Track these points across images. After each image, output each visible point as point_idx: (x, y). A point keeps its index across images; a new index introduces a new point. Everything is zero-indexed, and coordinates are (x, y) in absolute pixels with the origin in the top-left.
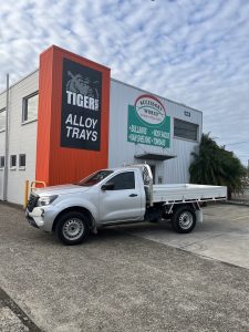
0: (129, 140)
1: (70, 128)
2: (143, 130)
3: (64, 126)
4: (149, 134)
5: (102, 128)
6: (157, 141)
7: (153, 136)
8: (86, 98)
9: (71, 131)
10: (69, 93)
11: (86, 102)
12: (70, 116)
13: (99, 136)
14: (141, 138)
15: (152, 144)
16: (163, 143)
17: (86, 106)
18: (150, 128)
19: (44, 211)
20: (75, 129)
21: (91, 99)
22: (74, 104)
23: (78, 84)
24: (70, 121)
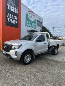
0: (26, 25)
1: (9, 19)
2: (30, 22)
3: (7, 18)
4: (31, 24)
5: (19, 20)
6: (33, 26)
7: (32, 25)
8: (14, 8)
9: (9, 20)
10: (8, 5)
11: (14, 10)
12: (9, 14)
13: (18, 23)
14: (29, 25)
15: (32, 27)
16: (34, 27)
17: (14, 11)
18: (31, 22)
19: (16, 52)
20: (10, 19)
21: (15, 9)
22: (10, 10)
23: (11, 2)
24: (9, 16)
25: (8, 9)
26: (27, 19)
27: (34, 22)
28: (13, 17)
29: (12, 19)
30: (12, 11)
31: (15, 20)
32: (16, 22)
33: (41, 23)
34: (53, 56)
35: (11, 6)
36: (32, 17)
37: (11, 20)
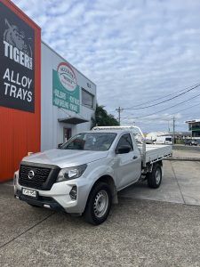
0: (54, 104)
1: (7, 85)
2: (63, 95)
3: (2, 82)
4: (67, 100)
5: (35, 89)
6: (73, 107)
7: (70, 102)
8: (22, 53)
9: (9, 88)
10: (7, 44)
11: (22, 58)
12: (8, 70)
13: (33, 96)
14: (62, 103)
15: (69, 109)
16: (75, 108)
17: (22, 63)
18: (68, 94)
19: (74, 187)
20: (13, 86)
21: (26, 56)
22: (11, 57)
23: (14, 36)
24: (8, 77)
25: (6, 55)
26: (57, 84)
27: (75, 94)
28: (20, 81)
29: (18, 87)
30: (17, 61)
31: (26, 89)
32: (27, 96)
33: (93, 96)
34: (152, 191)
35: (15, 49)
36: (68, 80)
37: (13, 89)
